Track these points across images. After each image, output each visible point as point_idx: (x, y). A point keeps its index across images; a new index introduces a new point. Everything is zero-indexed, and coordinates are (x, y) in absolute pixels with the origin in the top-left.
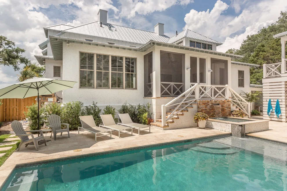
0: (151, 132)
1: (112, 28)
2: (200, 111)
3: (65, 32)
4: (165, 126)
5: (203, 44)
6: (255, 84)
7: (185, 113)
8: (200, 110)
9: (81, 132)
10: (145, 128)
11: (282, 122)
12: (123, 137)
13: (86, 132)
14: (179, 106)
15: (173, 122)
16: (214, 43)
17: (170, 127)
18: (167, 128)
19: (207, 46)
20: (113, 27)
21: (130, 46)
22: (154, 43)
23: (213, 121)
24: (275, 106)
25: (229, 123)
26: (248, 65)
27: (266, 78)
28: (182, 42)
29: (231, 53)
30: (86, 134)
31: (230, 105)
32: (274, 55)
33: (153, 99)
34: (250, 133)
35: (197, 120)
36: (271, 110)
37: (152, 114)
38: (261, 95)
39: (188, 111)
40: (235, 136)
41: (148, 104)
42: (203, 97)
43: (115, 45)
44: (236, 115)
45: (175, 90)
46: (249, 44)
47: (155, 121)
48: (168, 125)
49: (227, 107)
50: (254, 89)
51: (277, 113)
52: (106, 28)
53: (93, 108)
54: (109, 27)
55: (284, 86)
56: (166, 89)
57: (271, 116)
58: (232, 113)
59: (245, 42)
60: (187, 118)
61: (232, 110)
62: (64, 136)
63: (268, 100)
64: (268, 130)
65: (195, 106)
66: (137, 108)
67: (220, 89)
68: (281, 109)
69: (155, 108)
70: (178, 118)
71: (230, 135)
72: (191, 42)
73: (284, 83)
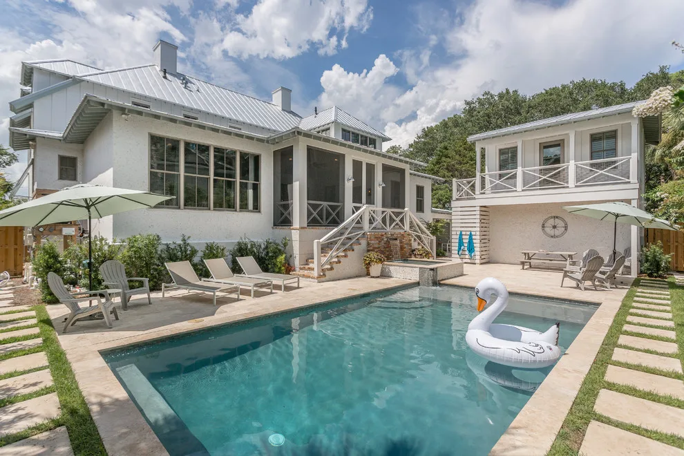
0: (300, 286)
1: (189, 85)
2: (372, 250)
3: (83, 81)
4: (320, 276)
5: (353, 133)
6: (437, 208)
7: (349, 253)
8: (372, 248)
9: (167, 295)
10: (290, 281)
11: (475, 264)
12: (259, 297)
13: (183, 292)
14: (340, 242)
15: (332, 269)
16: (379, 137)
17: (327, 278)
18: (323, 279)
19: (368, 141)
20: (191, 83)
21: (230, 127)
22: (299, 133)
23: (391, 265)
24: (467, 241)
25: (415, 267)
26: (430, 178)
27: (457, 199)
28: (329, 129)
29: (396, 153)
30: (181, 296)
31: (410, 240)
32: (461, 163)
33: (293, 231)
34: (443, 280)
35: (368, 265)
36: (463, 247)
37: (291, 256)
38: (448, 226)
39: (353, 250)
40: (424, 285)
41: (285, 239)
42: (374, 228)
43: (200, 121)
44: (419, 256)
45: (329, 214)
46: (425, 144)
47: (297, 269)
48: (324, 275)
49: (407, 244)
50: (438, 216)
51: (469, 252)
52: (177, 83)
53: (181, 248)
54: (184, 82)
55: (478, 213)
56: (315, 214)
57: (462, 256)
58: (415, 252)
59: (419, 137)
60: (352, 262)
61: (413, 248)
62: (136, 302)
63: (459, 233)
64: (462, 275)
65: (364, 242)
66: (263, 246)
67: (397, 214)
68: (475, 245)
69: (298, 246)
70: (339, 262)
71: (418, 284)
72: (344, 130)
73: (478, 208)
